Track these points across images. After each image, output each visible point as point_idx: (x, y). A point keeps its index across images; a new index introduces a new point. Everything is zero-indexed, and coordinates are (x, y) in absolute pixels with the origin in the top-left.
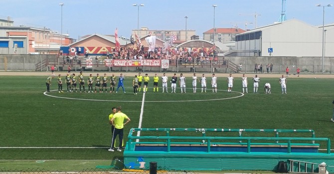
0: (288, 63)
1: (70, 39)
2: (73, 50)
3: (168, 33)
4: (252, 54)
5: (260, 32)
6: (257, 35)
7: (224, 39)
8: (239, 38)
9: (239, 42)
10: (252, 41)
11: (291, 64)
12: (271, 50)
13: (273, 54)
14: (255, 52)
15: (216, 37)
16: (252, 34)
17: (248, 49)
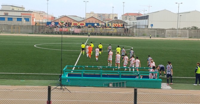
0: (160, 32)
1: (54, 17)
2: (53, 23)
3: (104, 15)
4: (144, 27)
5: (148, 16)
6: (146, 17)
7: (132, 18)
8: (138, 19)
9: (138, 20)
10: (144, 20)
11: (162, 33)
12: (152, 25)
13: (153, 27)
14: (145, 26)
15: (128, 17)
16: (144, 17)
17: (142, 24)
